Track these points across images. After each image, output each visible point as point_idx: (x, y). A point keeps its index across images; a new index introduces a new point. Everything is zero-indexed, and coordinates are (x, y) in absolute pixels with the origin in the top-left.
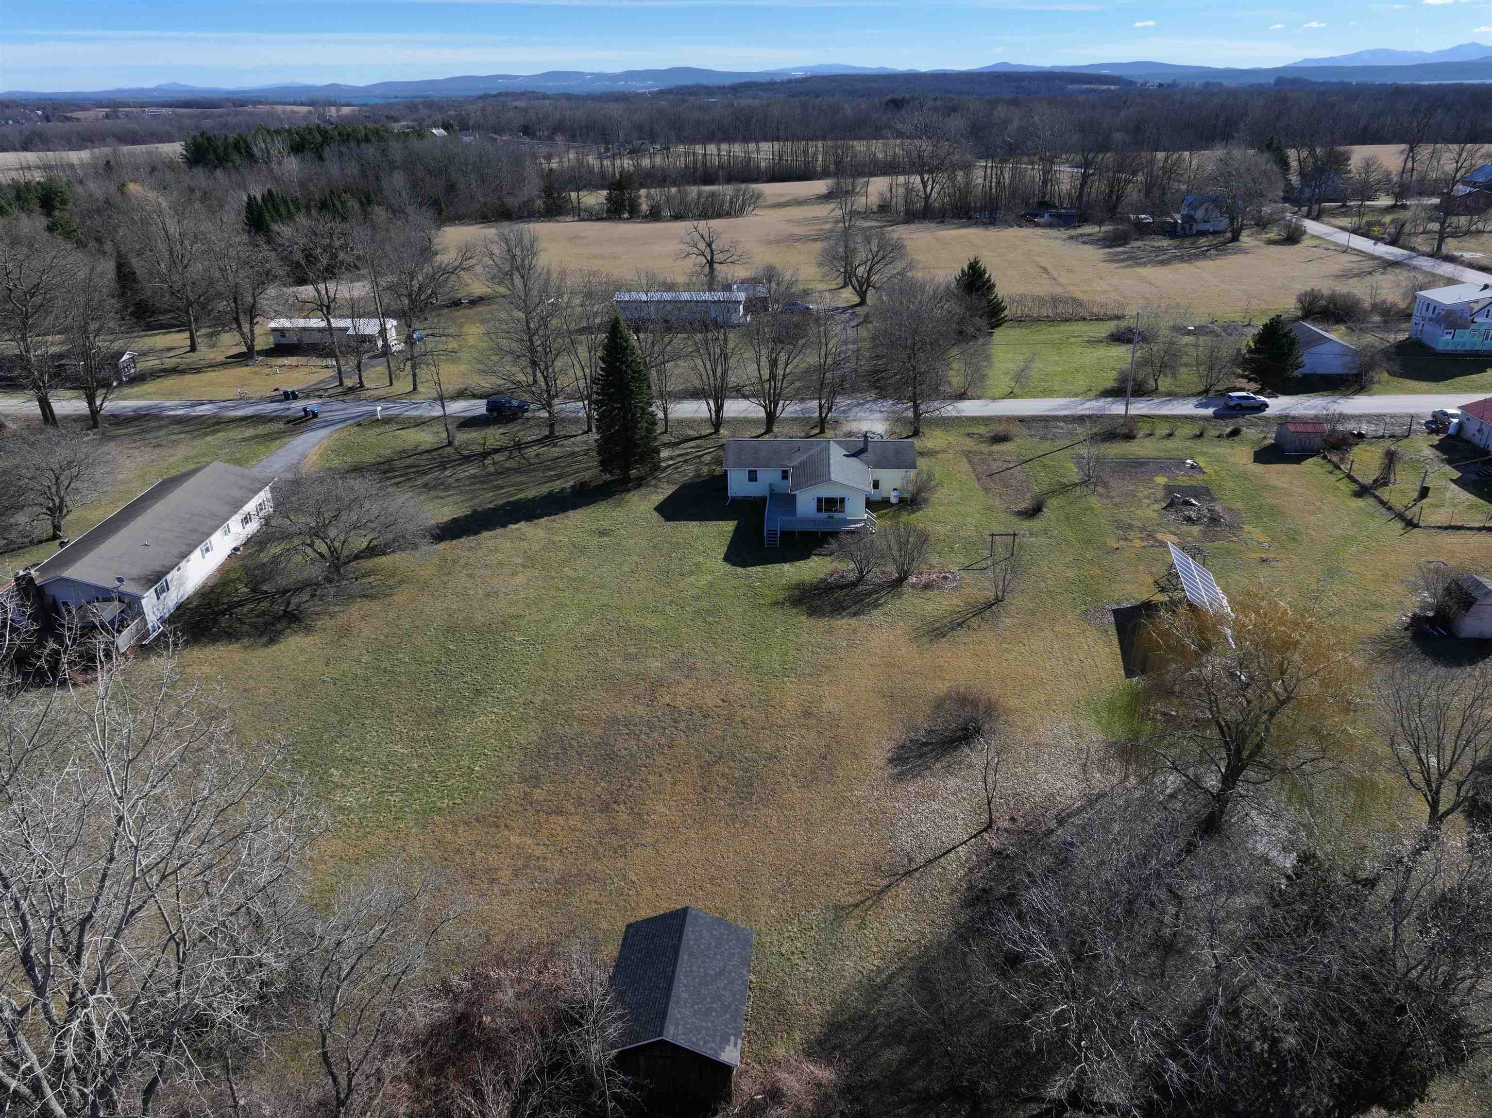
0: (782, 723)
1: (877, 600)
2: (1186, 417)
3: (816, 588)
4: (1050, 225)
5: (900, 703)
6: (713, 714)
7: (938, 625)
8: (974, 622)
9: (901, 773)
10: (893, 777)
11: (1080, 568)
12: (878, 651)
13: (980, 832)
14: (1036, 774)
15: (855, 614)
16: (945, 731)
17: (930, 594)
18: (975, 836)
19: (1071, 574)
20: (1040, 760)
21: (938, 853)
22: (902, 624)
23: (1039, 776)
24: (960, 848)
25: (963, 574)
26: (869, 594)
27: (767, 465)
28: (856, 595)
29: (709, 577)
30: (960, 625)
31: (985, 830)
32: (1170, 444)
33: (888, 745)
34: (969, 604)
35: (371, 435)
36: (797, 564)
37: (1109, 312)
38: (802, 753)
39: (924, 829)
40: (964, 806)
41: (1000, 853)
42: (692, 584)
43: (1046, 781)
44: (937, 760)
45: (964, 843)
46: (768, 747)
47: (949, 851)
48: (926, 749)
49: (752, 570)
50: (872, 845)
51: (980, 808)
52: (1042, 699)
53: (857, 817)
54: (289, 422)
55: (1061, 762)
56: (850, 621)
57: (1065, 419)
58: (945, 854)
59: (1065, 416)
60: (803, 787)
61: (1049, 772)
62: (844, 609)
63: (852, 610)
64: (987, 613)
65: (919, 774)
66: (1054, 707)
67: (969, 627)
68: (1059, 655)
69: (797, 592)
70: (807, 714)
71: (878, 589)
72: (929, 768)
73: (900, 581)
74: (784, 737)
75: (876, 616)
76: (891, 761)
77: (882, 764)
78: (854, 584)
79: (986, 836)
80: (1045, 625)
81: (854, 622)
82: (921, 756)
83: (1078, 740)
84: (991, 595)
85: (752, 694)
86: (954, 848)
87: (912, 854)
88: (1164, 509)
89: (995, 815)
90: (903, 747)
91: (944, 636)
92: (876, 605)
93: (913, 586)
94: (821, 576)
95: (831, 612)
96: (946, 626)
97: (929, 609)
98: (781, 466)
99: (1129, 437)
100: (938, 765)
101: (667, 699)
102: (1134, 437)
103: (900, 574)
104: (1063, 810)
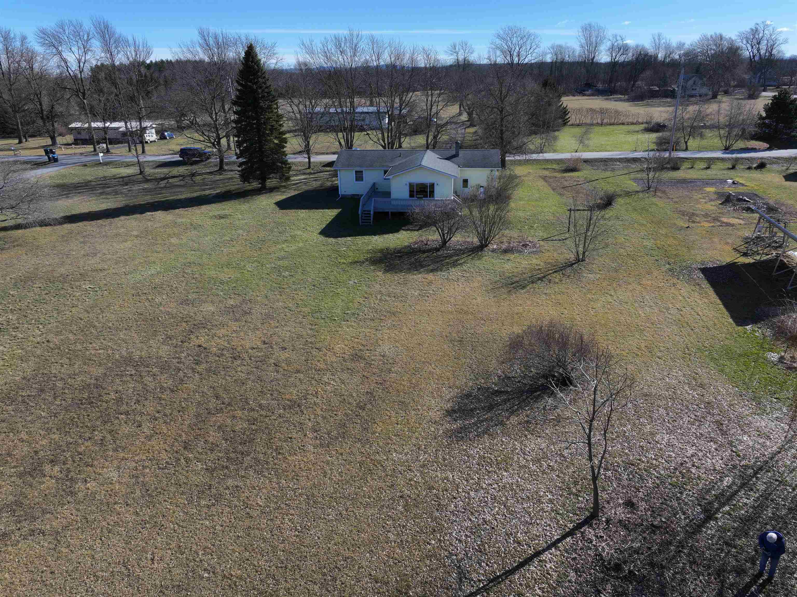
0: (322, 366)
1: (457, 260)
2: (718, 159)
3: (399, 252)
4: (593, 95)
5: (470, 348)
6: (245, 356)
7: (518, 279)
8: (557, 277)
9: (463, 429)
10: (450, 434)
11: (655, 240)
12: (452, 300)
13: (579, 526)
14: (652, 434)
15: (432, 271)
16: (524, 377)
17: (508, 256)
18: (571, 533)
19: (649, 243)
20: (655, 416)
21: (511, 563)
22: (480, 279)
23: (658, 437)
24: (546, 556)
25: (542, 243)
26: (450, 256)
27: (371, 166)
28: (438, 257)
29: (301, 245)
30: (539, 279)
31: (587, 522)
32: (709, 172)
33: (448, 394)
34: (549, 263)
35: (88, 170)
36: (386, 236)
37: (640, 120)
38: (335, 401)
39: (488, 518)
40: (551, 480)
41: (618, 567)
42: (283, 248)
43: (669, 444)
44: (512, 413)
45: (554, 544)
46: (293, 393)
47: (528, 561)
48: (498, 399)
49: (341, 240)
50: (401, 545)
51: (576, 483)
52: (643, 345)
53: (386, 495)
54: (35, 164)
55: (686, 419)
56: (426, 276)
57: (620, 160)
58: (522, 565)
59: (620, 158)
60: (321, 445)
61: (670, 432)
62: (422, 266)
63: (431, 268)
64: (569, 270)
65: (486, 432)
66: (659, 354)
67: (550, 281)
68: (652, 304)
69: (379, 255)
70: (356, 357)
71: (460, 252)
72: (502, 423)
73: (482, 247)
74: (319, 382)
75: (454, 272)
76: (450, 412)
77: (435, 415)
78: (437, 250)
79: (590, 532)
80: (631, 280)
81: (430, 277)
82: (490, 408)
83: (700, 391)
84: (572, 257)
85: (300, 336)
86: (538, 554)
87: (466, 564)
88: (720, 204)
89: (603, 496)
90: (468, 396)
91: (524, 287)
92: (455, 264)
93: (493, 251)
94: (406, 244)
95: (409, 269)
96: (525, 280)
97: (508, 266)
98: (383, 166)
99: (676, 168)
100: (514, 420)
101: (202, 340)
102: (678, 169)
103: (481, 241)
104: (708, 491)
